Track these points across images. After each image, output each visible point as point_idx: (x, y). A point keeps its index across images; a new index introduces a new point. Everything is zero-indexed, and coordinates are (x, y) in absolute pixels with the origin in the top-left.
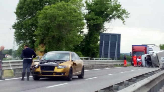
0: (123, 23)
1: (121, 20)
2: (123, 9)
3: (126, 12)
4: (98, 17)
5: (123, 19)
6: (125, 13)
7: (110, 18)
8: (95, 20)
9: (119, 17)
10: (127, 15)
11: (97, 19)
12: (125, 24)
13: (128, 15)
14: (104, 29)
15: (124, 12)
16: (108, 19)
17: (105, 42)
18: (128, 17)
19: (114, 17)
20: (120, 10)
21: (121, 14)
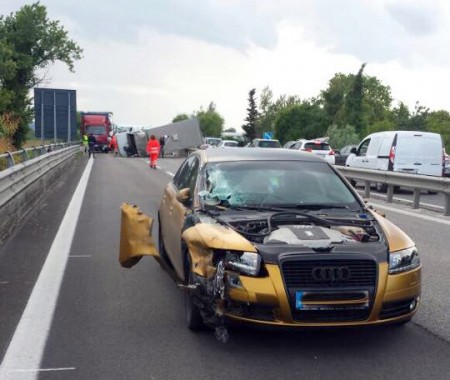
0: (71, 69)
1: (65, 64)
2: (69, 39)
3: (76, 47)
4: (22, 54)
5: (69, 62)
6: (75, 49)
7: (46, 58)
8: (19, 61)
9: (62, 57)
10: (77, 53)
11: (20, 58)
13: (80, 53)
14: (34, 80)
15: (71, 46)
16: (41, 59)
17: (45, 106)
18: (80, 58)
19: (51, 57)
20: (64, 42)
21: (65, 51)
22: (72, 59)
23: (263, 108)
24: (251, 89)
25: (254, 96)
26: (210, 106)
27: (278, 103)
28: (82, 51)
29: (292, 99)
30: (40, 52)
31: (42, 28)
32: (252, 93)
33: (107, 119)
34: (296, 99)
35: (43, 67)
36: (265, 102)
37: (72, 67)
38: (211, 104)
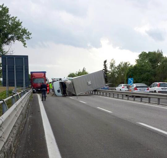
1: (21, 42)
2: (23, 28)
5: (23, 41)
6: (26, 33)
7: (9, 40)
9: (18, 38)
10: (28, 35)
12: (26, 47)
13: (30, 36)
15: (24, 31)
16: (7, 40)
18: (30, 39)
19: (12, 38)
20: (20, 29)
21: (21, 35)
22: (25, 39)
23: (111, 68)
24: (105, 60)
25: (106, 63)
26: (83, 69)
27: (120, 65)
28: (31, 34)
29: (126, 63)
30: (6, 35)
31: (6, 20)
32: (105, 62)
33: (45, 75)
34: (128, 63)
35: (8, 44)
36: (112, 65)
37: (25, 44)
38: (84, 68)
